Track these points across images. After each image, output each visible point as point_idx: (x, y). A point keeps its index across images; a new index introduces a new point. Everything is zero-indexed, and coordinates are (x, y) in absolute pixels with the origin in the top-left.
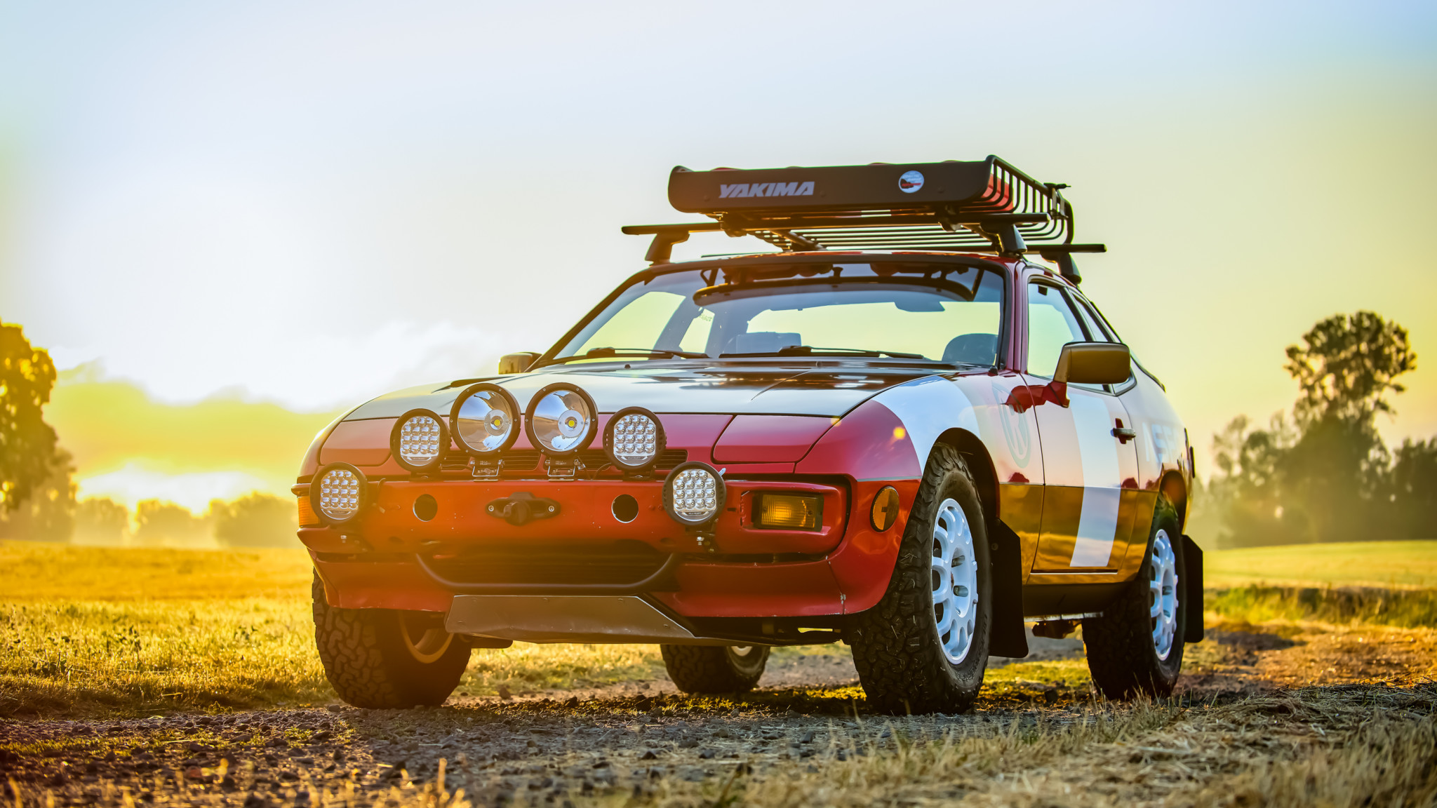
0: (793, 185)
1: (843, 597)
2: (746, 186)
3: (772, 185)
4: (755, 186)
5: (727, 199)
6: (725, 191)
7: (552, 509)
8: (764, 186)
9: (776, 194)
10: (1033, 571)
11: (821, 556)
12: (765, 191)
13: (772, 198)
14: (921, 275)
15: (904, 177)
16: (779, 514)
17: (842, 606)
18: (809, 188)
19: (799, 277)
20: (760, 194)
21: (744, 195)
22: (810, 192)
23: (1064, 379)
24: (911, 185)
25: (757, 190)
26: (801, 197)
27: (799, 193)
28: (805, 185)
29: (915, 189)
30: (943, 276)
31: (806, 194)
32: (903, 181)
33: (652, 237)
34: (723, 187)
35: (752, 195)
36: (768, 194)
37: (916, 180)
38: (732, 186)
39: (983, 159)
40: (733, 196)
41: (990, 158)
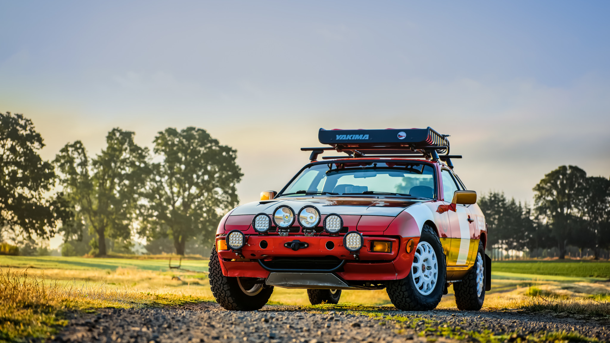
0: (361, 136)
2: (345, 136)
3: (354, 136)
4: (348, 136)
5: (339, 140)
6: (338, 137)
7: (306, 245)
8: (351, 136)
9: (356, 139)
12: (352, 137)
13: (354, 140)
14: (404, 167)
16: (379, 247)
18: (367, 137)
20: (350, 139)
21: (345, 139)
22: (367, 138)
24: (402, 137)
25: (349, 137)
26: (364, 140)
28: (365, 136)
29: (404, 138)
32: (399, 135)
33: (311, 152)
34: (337, 136)
35: (347, 139)
36: (353, 139)
38: (341, 136)
40: (341, 139)
41: (427, 129)
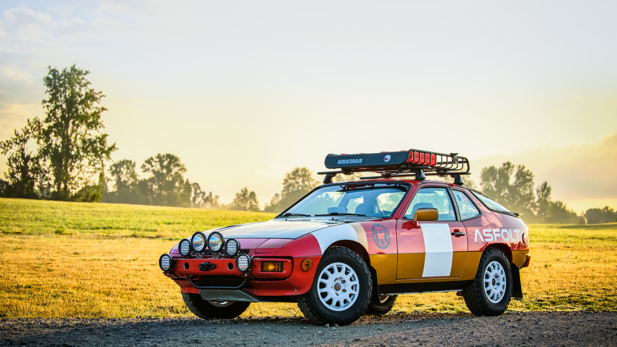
0: (357, 160)
1: (296, 290)
2: (344, 160)
3: (352, 160)
4: (347, 160)
5: (339, 164)
6: (340, 162)
7: (213, 267)
8: (349, 160)
9: (352, 163)
10: (396, 279)
11: (285, 279)
12: (349, 162)
13: (351, 164)
15: (386, 157)
16: (271, 267)
17: (296, 293)
19: (367, 186)
20: (348, 163)
21: (344, 163)
23: (416, 220)
25: (347, 162)
27: (358, 163)
28: (360, 159)
29: (388, 160)
30: (400, 185)
31: (360, 162)
32: (385, 158)
33: (325, 175)
34: (339, 161)
35: (346, 163)
36: (350, 163)
37: (388, 157)
38: (341, 160)
39: (408, 150)
41: (410, 150)
